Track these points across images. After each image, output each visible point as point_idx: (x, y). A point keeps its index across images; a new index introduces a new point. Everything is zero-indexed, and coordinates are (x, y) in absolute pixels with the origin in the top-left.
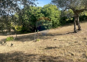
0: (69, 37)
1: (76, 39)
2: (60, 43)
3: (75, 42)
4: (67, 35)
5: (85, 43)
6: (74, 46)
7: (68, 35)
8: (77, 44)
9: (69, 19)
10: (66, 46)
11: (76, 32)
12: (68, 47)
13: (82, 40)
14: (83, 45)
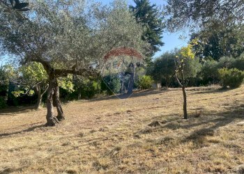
0: (36, 137)
1: (60, 139)
2: (18, 155)
3: (64, 145)
4: (28, 133)
5: (85, 143)
6: (65, 154)
7: (31, 132)
8: (69, 147)
9: (25, 91)
10: (43, 158)
11: (53, 125)
12: (49, 159)
13: (74, 138)
14: (85, 147)
